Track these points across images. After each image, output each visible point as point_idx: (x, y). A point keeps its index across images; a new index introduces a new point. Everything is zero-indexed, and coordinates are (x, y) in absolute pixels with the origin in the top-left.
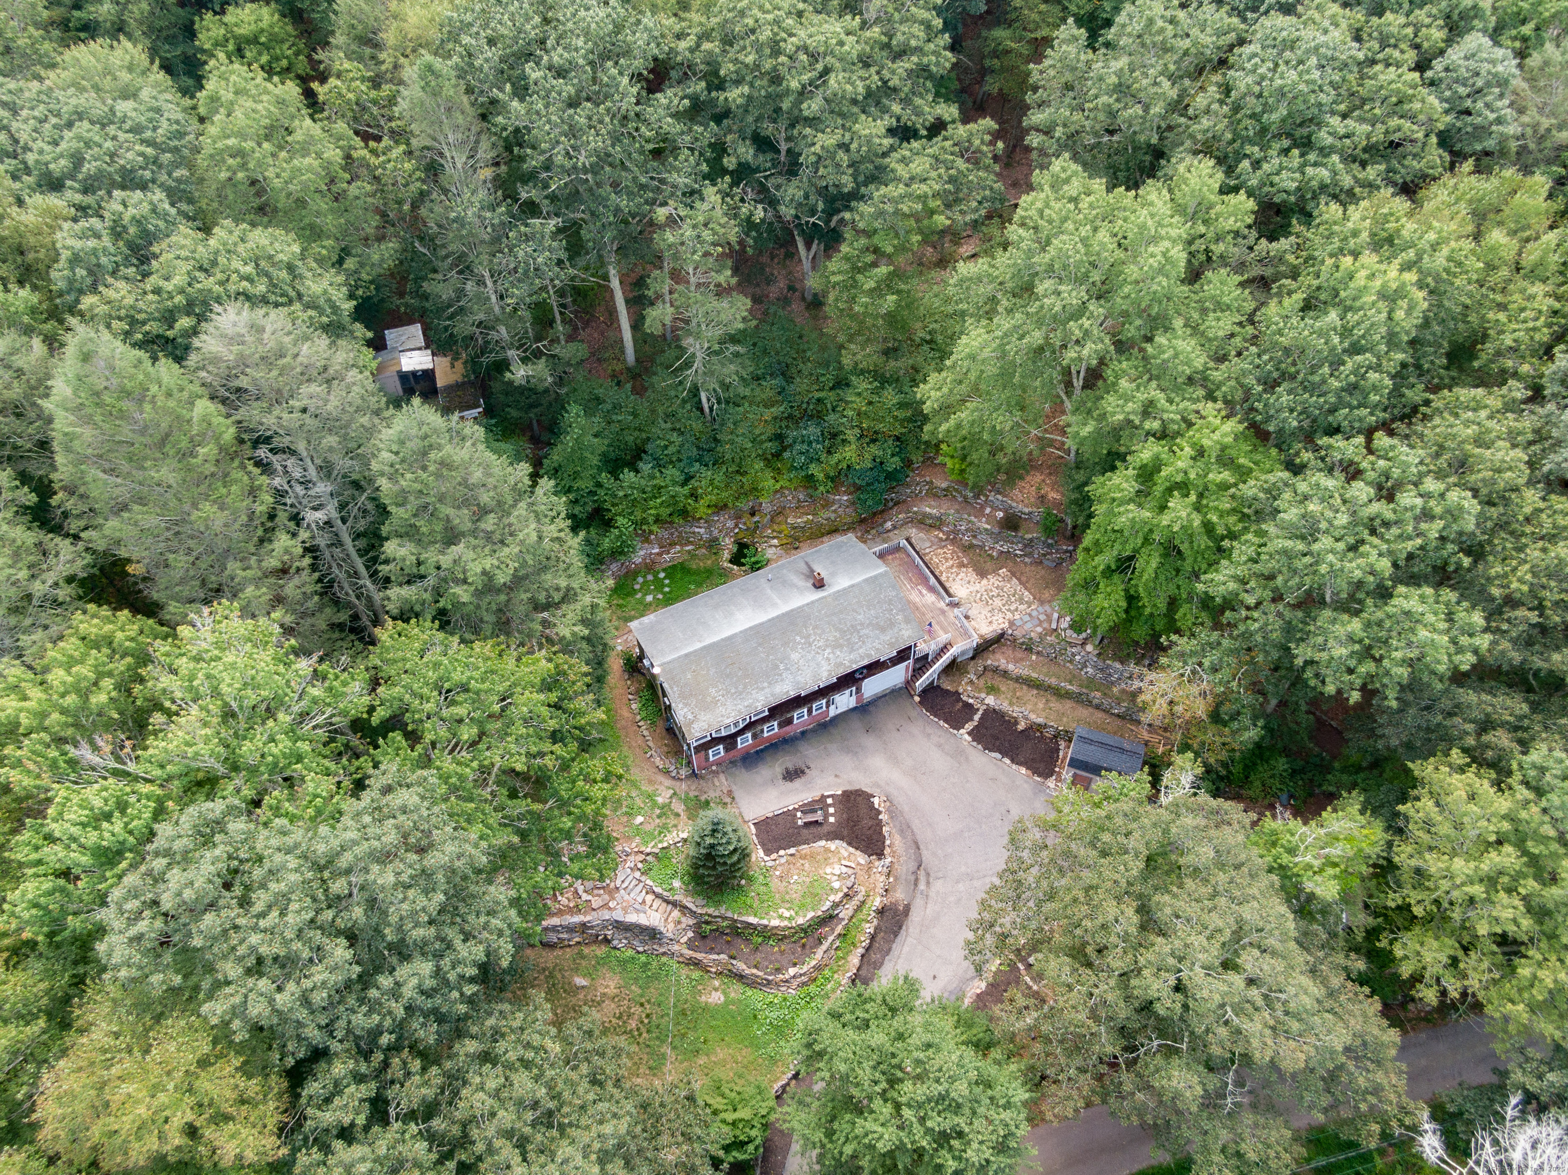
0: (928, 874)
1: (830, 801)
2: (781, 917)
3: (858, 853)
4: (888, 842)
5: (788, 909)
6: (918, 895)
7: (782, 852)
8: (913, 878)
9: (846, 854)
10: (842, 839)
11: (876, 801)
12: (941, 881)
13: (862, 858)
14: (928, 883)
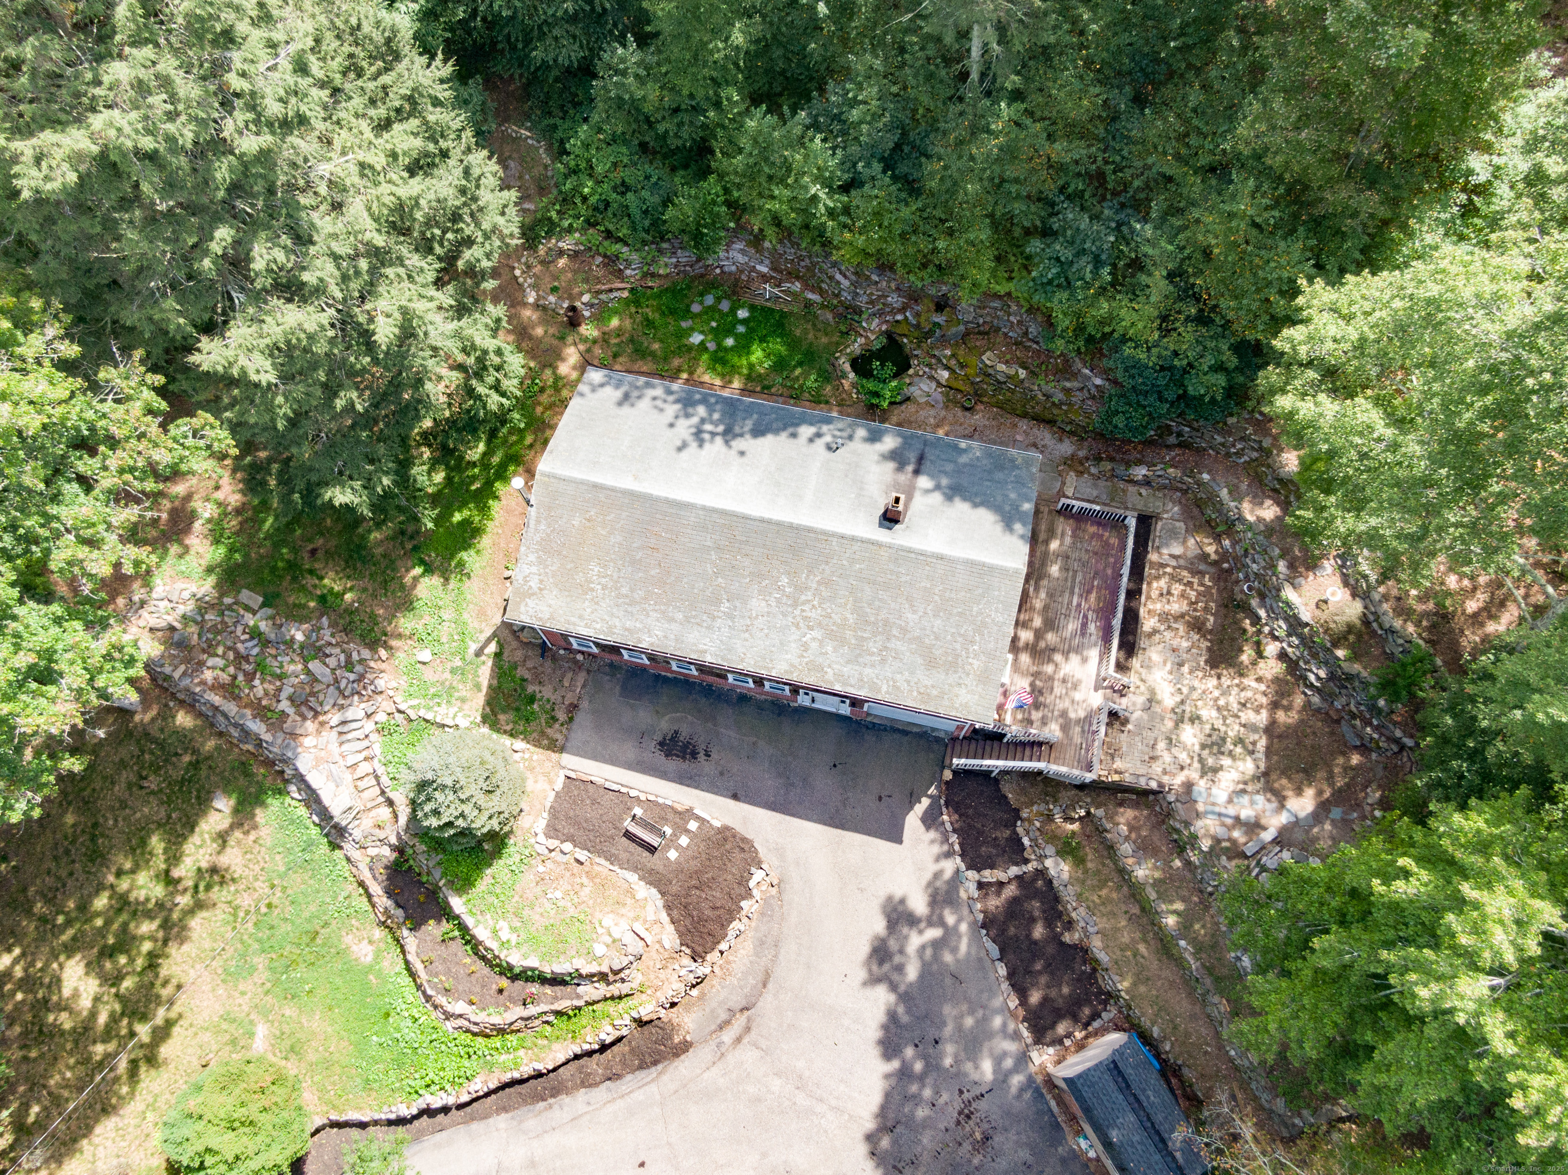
0: (748, 1029)
1: (693, 826)
2: (495, 932)
3: (671, 928)
4: (723, 946)
5: (513, 929)
6: (713, 1044)
7: (568, 847)
8: (724, 1016)
9: (651, 917)
10: (663, 894)
11: (758, 875)
12: (757, 1053)
13: (670, 937)
14: (739, 1040)
